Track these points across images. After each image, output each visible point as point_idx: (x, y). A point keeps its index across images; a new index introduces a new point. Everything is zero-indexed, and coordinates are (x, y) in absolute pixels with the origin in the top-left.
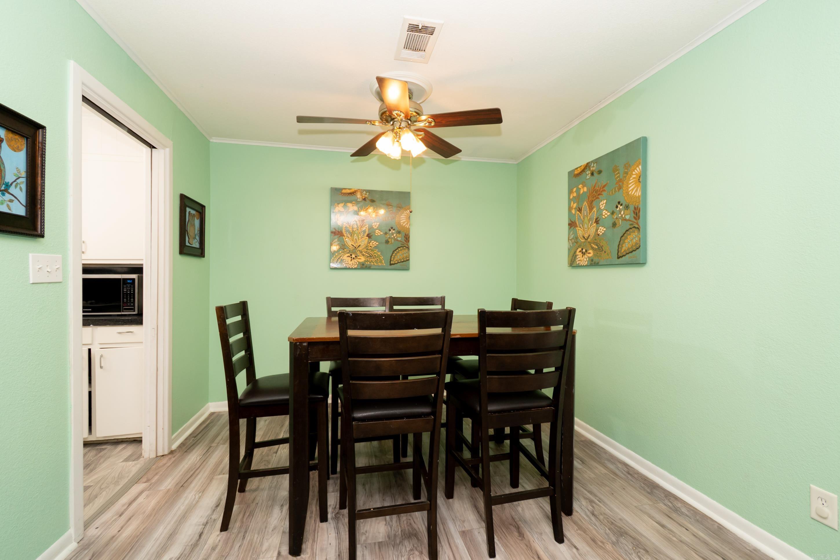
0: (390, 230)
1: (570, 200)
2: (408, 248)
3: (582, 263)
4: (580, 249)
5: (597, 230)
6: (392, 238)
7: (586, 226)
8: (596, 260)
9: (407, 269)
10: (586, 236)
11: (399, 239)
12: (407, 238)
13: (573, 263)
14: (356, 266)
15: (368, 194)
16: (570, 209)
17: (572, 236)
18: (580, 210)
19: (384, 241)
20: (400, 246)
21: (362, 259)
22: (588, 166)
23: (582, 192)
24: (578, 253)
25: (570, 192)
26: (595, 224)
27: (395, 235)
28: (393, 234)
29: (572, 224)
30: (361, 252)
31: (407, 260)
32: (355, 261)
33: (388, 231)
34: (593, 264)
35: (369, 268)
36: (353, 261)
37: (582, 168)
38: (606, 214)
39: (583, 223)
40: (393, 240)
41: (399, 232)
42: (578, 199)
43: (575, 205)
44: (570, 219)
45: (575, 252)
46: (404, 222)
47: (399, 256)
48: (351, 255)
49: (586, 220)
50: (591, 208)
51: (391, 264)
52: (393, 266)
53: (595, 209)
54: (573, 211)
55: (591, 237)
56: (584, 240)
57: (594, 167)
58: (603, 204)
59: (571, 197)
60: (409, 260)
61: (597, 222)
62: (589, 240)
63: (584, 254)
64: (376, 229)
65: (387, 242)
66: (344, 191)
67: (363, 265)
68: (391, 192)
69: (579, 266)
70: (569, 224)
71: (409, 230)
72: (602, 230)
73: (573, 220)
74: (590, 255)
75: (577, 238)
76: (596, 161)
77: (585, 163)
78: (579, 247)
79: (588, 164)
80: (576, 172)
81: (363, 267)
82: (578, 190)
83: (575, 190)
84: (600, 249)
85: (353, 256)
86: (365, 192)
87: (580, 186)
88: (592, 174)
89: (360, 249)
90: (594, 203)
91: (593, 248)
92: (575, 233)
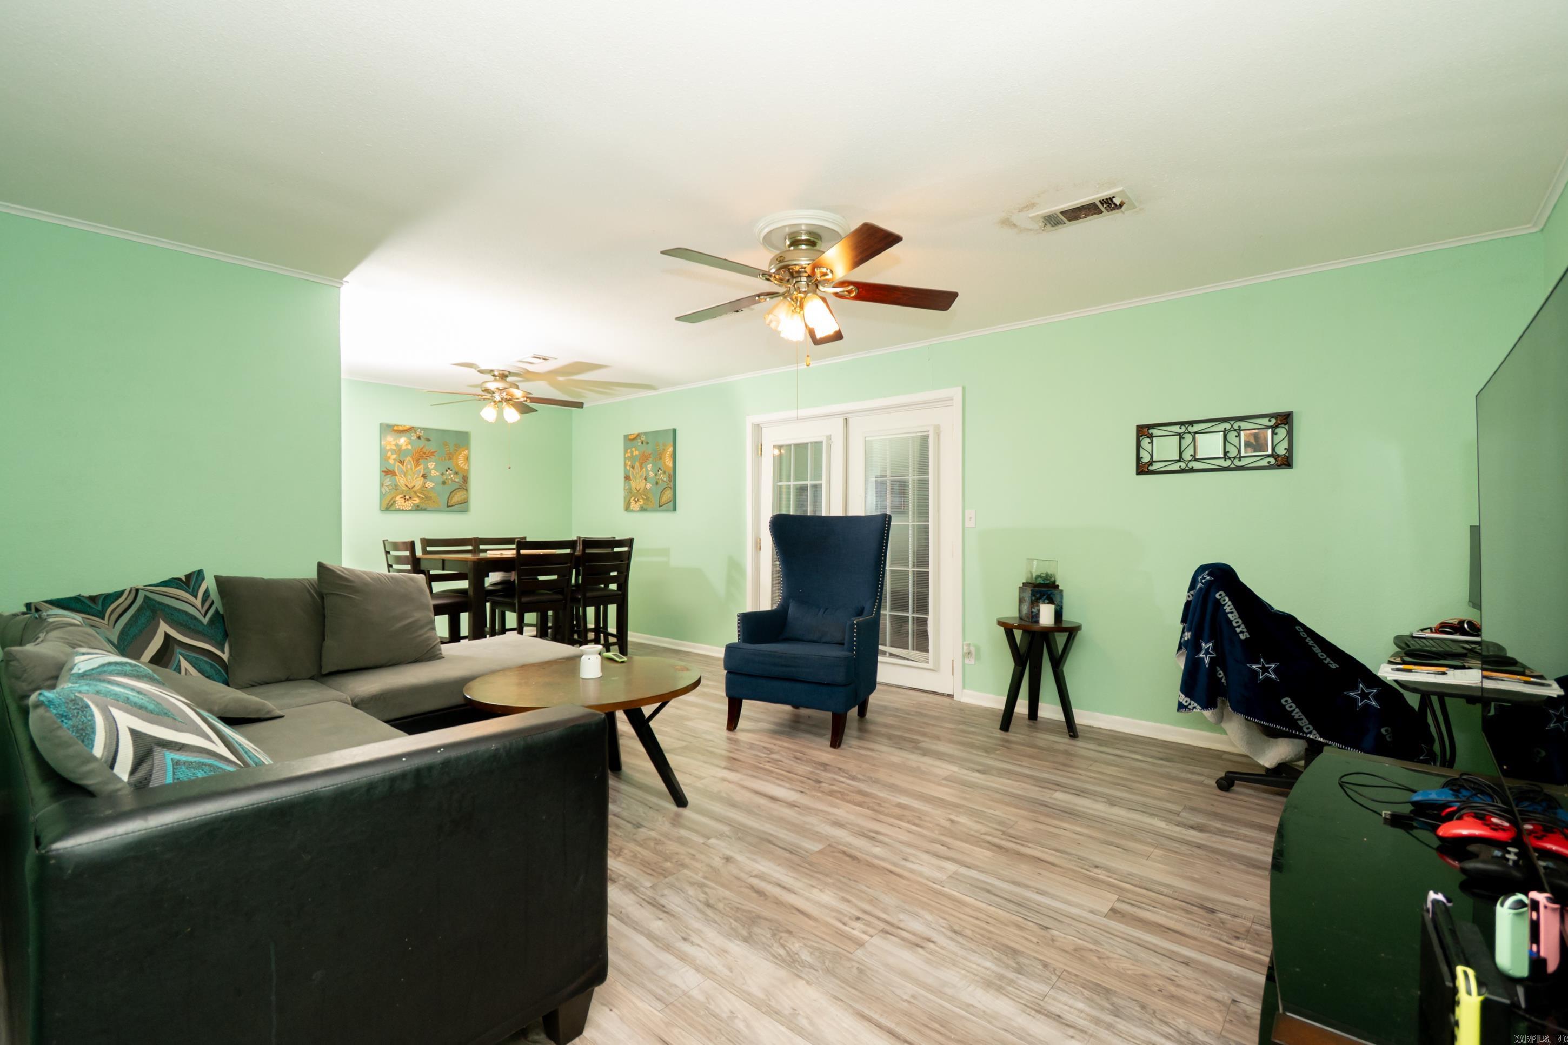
0: (447, 471)
1: (625, 459)
2: (466, 490)
3: (635, 509)
4: (633, 498)
5: (646, 485)
6: (449, 479)
7: (637, 481)
8: (645, 507)
9: (465, 510)
10: (638, 488)
11: (457, 480)
12: (465, 479)
13: (627, 508)
14: (410, 508)
15: (422, 432)
16: (625, 465)
17: (627, 487)
18: (633, 468)
19: (441, 483)
20: (457, 487)
21: (417, 501)
22: (639, 435)
23: (634, 454)
24: (632, 501)
25: (626, 452)
26: (644, 481)
27: (452, 476)
28: (450, 475)
29: (627, 478)
30: (415, 493)
31: (465, 502)
32: (409, 502)
33: (445, 472)
34: (643, 509)
35: (424, 510)
36: (407, 502)
37: (635, 436)
38: (651, 474)
39: (635, 478)
40: (450, 482)
41: (456, 473)
42: (632, 458)
43: (629, 463)
44: (625, 474)
45: (630, 500)
46: (462, 463)
47: (457, 498)
48: (405, 496)
49: (638, 476)
50: (641, 468)
51: (448, 506)
52: (450, 508)
53: (644, 469)
54: (628, 468)
55: (641, 490)
56: (636, 492)
57: (643, 438)
58: (649, 467)
59: (626, 456)
60: (467, 502)
61: (646, 479)
62: (640, 492)
63: (636, 502)
64: (432, 469)
65: (444, 483)
66: (396, 428)
67: (418, 506)
68: (448, 431)
69: (632, 511)
70: (625, 477)
71: (468, 471)
72: (649, 486)
73: (628, 474)
74: (641, 503)
75: (631, 489)
76: (645, 434)
77: (636, 432)
78: (633, 496)
79: (639, 434)
80: (630, 437)
81: (418, 509)
82: (632, 452)
83: (629, 451)
84: (648, 499)
85: (407, 497)
86: (419, 430)
87: (633, 449)
88: (642, 443)
89: (415, 489)
90: (643, 465)
91: (643, 498)
92: (630, 485)
